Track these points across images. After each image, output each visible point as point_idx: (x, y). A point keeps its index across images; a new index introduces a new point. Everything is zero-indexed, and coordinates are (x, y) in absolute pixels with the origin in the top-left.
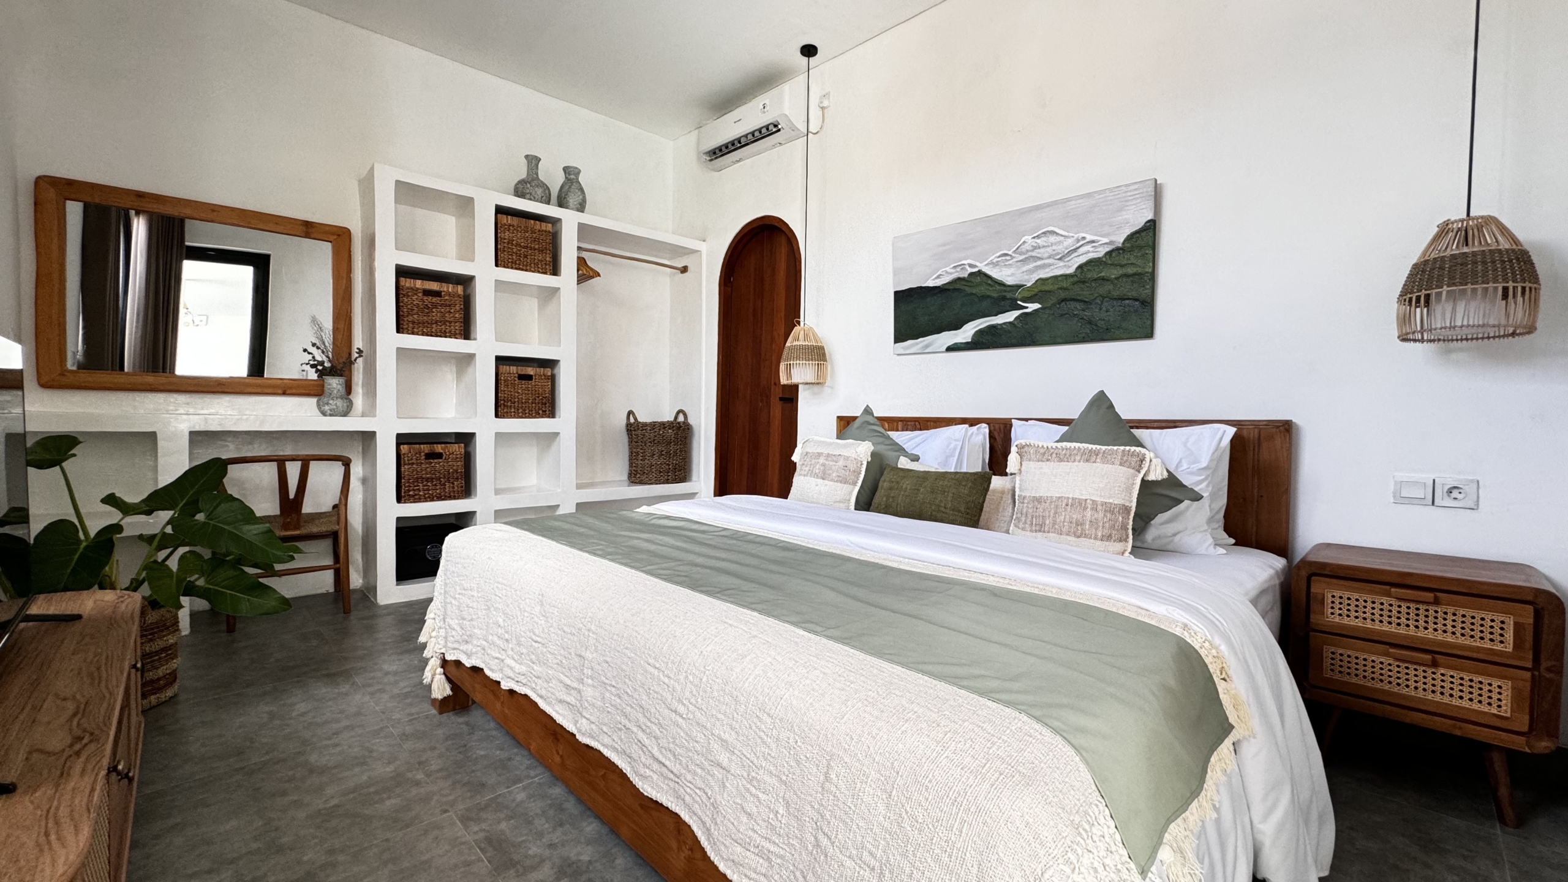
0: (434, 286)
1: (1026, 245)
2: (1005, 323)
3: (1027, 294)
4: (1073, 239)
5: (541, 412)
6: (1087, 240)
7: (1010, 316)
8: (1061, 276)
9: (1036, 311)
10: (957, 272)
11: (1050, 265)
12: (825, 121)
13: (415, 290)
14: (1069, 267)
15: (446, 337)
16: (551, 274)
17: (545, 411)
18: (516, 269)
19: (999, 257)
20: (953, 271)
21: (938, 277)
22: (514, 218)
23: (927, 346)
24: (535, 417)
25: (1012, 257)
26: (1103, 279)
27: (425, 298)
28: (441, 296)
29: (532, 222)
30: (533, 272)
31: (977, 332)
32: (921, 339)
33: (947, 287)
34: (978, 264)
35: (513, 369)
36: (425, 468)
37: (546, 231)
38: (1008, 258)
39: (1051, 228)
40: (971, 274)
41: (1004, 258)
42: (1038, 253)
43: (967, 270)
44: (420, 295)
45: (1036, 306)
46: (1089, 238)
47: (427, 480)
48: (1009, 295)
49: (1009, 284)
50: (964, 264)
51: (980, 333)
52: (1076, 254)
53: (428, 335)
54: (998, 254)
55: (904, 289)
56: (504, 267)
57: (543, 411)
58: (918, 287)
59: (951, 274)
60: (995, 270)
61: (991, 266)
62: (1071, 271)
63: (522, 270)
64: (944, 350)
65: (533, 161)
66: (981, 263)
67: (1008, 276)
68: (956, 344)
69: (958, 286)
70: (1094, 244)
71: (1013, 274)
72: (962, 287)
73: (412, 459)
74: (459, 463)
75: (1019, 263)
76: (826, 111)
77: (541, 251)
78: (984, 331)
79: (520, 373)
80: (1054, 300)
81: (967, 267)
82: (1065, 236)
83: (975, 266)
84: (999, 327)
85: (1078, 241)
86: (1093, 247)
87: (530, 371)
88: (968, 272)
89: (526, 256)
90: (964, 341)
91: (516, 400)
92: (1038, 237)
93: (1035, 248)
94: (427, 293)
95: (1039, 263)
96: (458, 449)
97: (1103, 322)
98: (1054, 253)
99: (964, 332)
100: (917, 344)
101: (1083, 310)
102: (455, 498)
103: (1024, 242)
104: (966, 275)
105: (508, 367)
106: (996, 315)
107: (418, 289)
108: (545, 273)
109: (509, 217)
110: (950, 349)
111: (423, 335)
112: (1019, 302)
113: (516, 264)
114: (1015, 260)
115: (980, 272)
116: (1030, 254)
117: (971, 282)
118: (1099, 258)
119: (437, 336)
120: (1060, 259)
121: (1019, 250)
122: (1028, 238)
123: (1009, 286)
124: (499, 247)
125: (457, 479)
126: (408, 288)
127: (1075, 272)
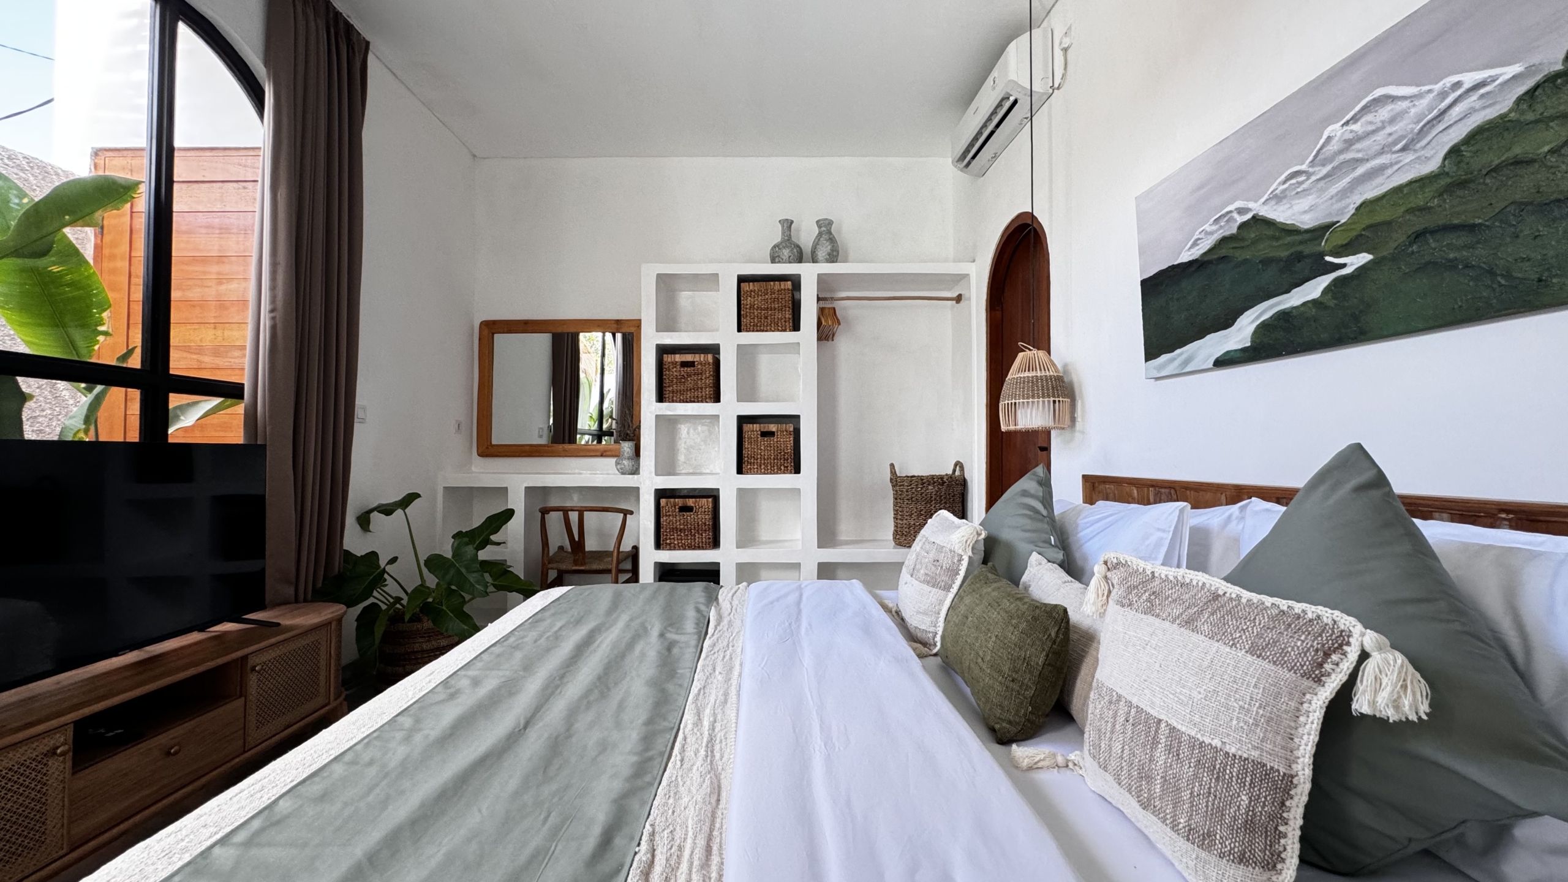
0: (689, 358)
1: (1334, 142)
2: (1304, 304)
3: (1341, 240)
4: (1431, 96)
5: (782, 468)
6: (1466, 86)
7: (1314, 289)
8: (1411, 183)
9: (1362, 270)
10: (1221, 227)
11: (1382, 169)
12: (1068, 69)
13: (674, 363)
14: (1428, 159)
15: (698, 402)
16: (790, 331)
17: (787, 467)
18: (757, 331)
19: (1284, 182)
20: (1214, 228)
21: (1195, 244)
22: (755, 283)
23: (1186, 362)
24: (777, 473)
25: (1308, 174)
26: (1518, 162)
27: (682, 369)
28: (694, 366)
29: (772, 283)
30: (773, 331)
31: (1258, 327)
32: (1178, 351)
33: (1206, 259)
34: (1251, 205)
35: (756, 427)
36: (678, 520)
37: (785, 289)
38: (1302, 178)
39: (1379, 92)
40: (1243, 226)
41: (1293, 181)
42: (1359, 151)
43: (1236, 221)
44: (678, 367)
45: (1363, 258)
46: (1469, 79)
47: (681, 530)
48: (1307, 249)
49: (1306, 227)
50: (1231, 212)
51: (1264, 329)
52: (1441, 127)
53: (683, 402)
54: (1283, 177)
55: (1152, 274)
56: (747, 331)
57: (785, 467)
58: (1169, 267)
59: (1212, 233)
60: (1281, 208)
61: (1273, 202)
62: (1433, 165)
63: (763, 331)
64: (1211, 365)
65: (787, 224)
66: (1256, 201)
67: (1305, 212)
68: (1228, 352)
69: (1223, 252)
70: (1482, 91)
71: (1311, 209)
72: (1230, 253)
73: (669, 511)
74: (707, 517)
75: (1322, 183)
76: (1069, 52)
77: (780, 310)
78: (1269, 325)
79: (762, 430)
80: (1399, 237)
81: (1235, 215)
82: (1411, 98)
83: (1248, 210)
84: (1295, 313)
85: (1443, 95)
86: (1482, 96)
87: (773, 428)
88: (1238, 224)
89: (766, 318)
90: (1240, 347)
91: (759, 456)
92: (1355, 119)
93: (1349, 143)
94: (684, 364)
95: (1361, 170)
96: (707, 503)
97: (1526, 265)
98: (1390, 139)
99: (1239, 330)
100: (1174, 359)
101: (1471, 247)
102: (703, 548)
103: (1329, 138)
104: (1234, 231)
105: (751, 425)
106: (1288, 291)
107: (677, 362)
108: (785, 330)
109: (751, 284)
110: (1221, 363)
111: (680, 402)
112: (1328, 259)
113: (757, 326)
114: (1314, 178)
115: (1257, 220)
116: (1342, 157)
117: (1243, 239)
118: (1502, 117)
119: (691, 402)
120: (1404, 149)
121: (1321, 157)
122: (1335, 129)
123: (1307, 231)
124: (742, 313)
125: (705, 530)
126: (669, 363)
127: (1443, 165)
